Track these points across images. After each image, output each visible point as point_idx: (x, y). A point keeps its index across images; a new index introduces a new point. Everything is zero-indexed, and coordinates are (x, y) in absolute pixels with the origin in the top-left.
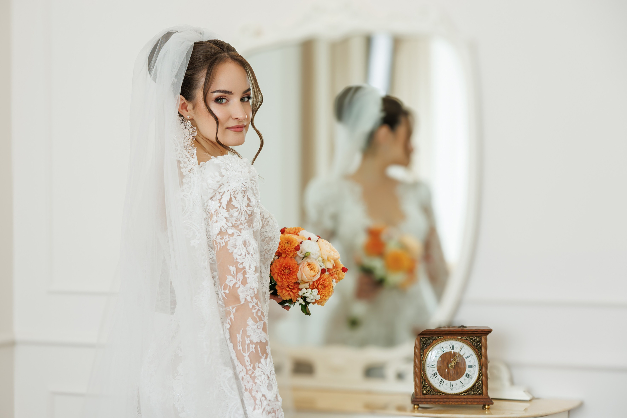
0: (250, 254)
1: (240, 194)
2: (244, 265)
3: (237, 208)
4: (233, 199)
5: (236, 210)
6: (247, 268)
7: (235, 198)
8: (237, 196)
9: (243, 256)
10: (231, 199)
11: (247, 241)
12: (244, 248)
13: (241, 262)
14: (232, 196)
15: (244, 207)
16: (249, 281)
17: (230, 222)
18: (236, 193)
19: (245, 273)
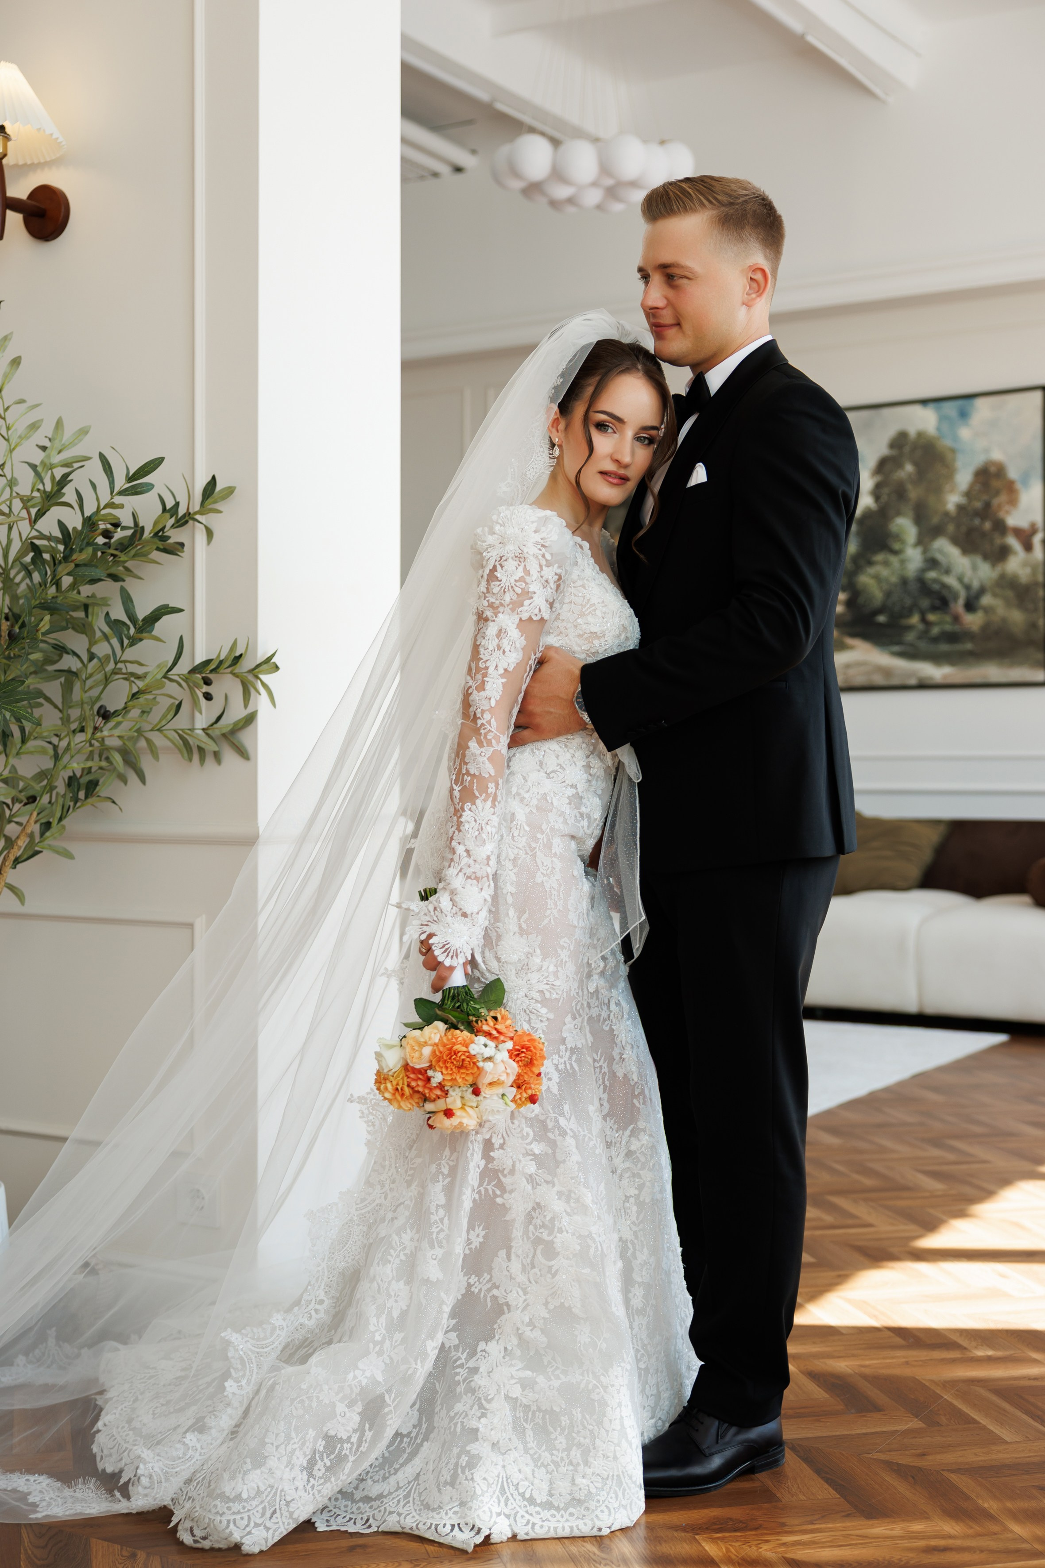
0: (502, 650)
1: (510, 560)
2: (488, 664)
3: (501, 581)
4: (499, 567)
5: (498, 583)
6: (491, 670)
7: (502, 567)
8: (503, 564)
9: (489, 650)
10: (495, 567)
11: (503, 631)
12: (496, 639)
13: (485, 659)
14: (497, 563)
15: (513, 581)
16: (488, 686)
17: (487, 599)
18: (504, 558)
19: (485, 675)
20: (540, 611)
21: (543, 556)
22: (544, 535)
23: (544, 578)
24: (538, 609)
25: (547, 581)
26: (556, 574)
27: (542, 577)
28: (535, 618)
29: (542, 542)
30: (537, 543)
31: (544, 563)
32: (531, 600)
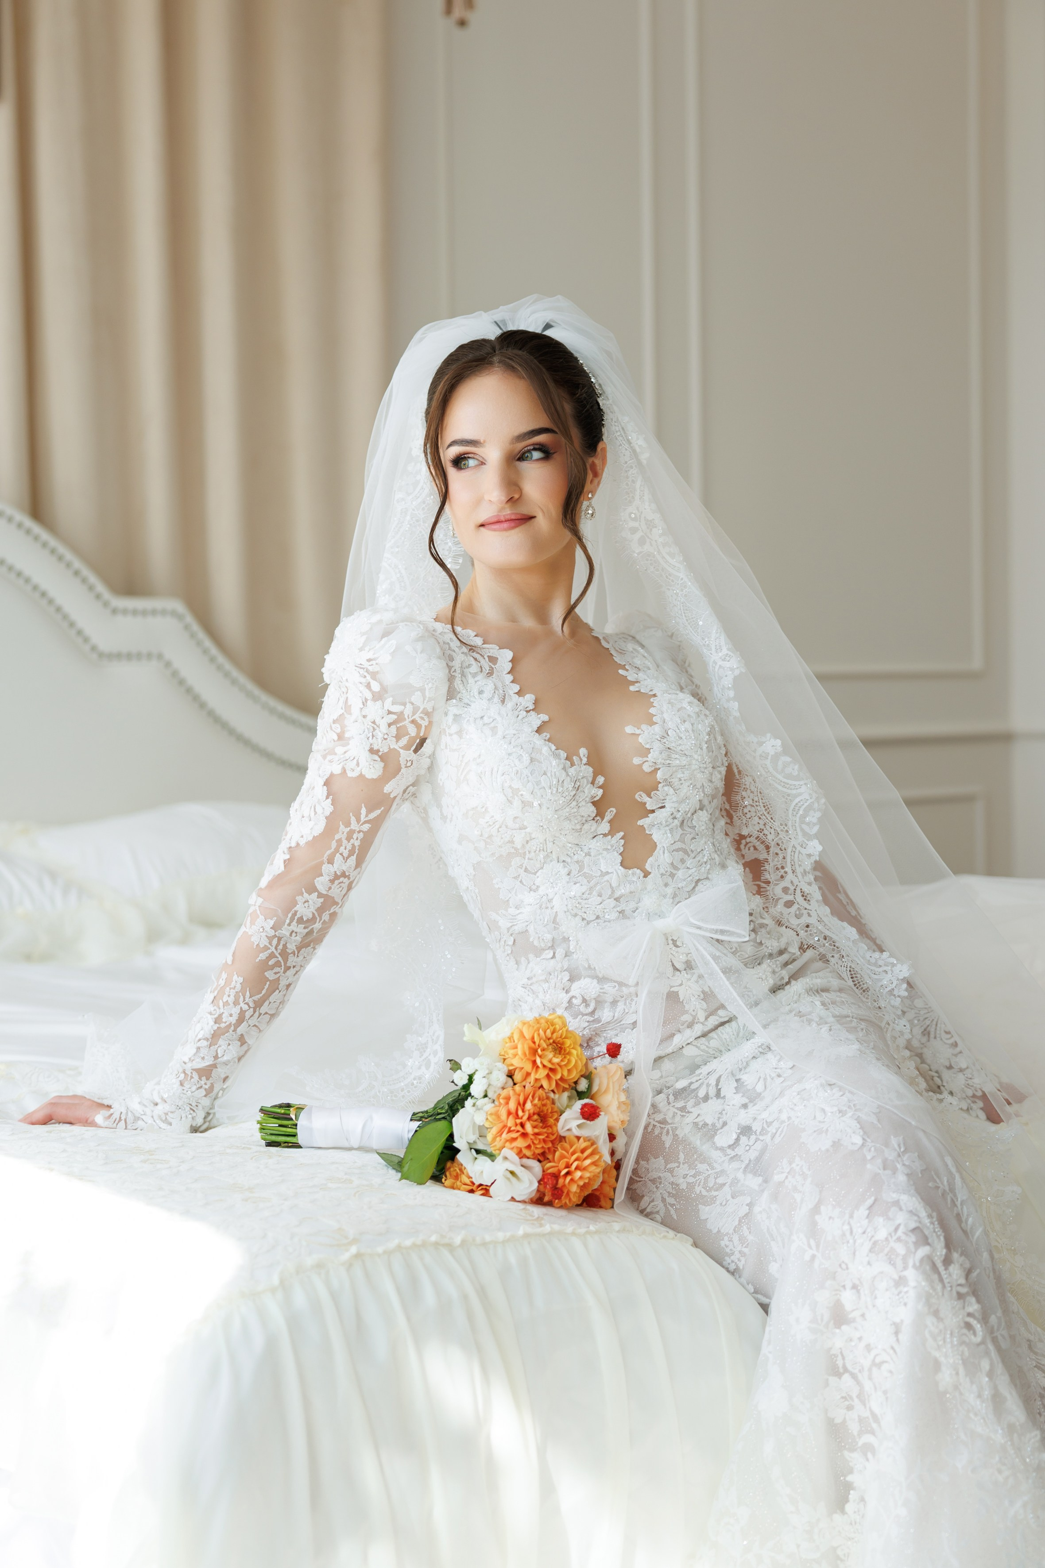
20: (358, 764)
21: (368, 686)
22: (370, 655)
23: (370, 718)
24: (355, 761)
25: (374, 722)
26: (390, 713)
27: (364, 717)
28: (350, 774)
29: (366, 665)
30: (360, 667)
31: (369, 695)
32: (345, 749)
